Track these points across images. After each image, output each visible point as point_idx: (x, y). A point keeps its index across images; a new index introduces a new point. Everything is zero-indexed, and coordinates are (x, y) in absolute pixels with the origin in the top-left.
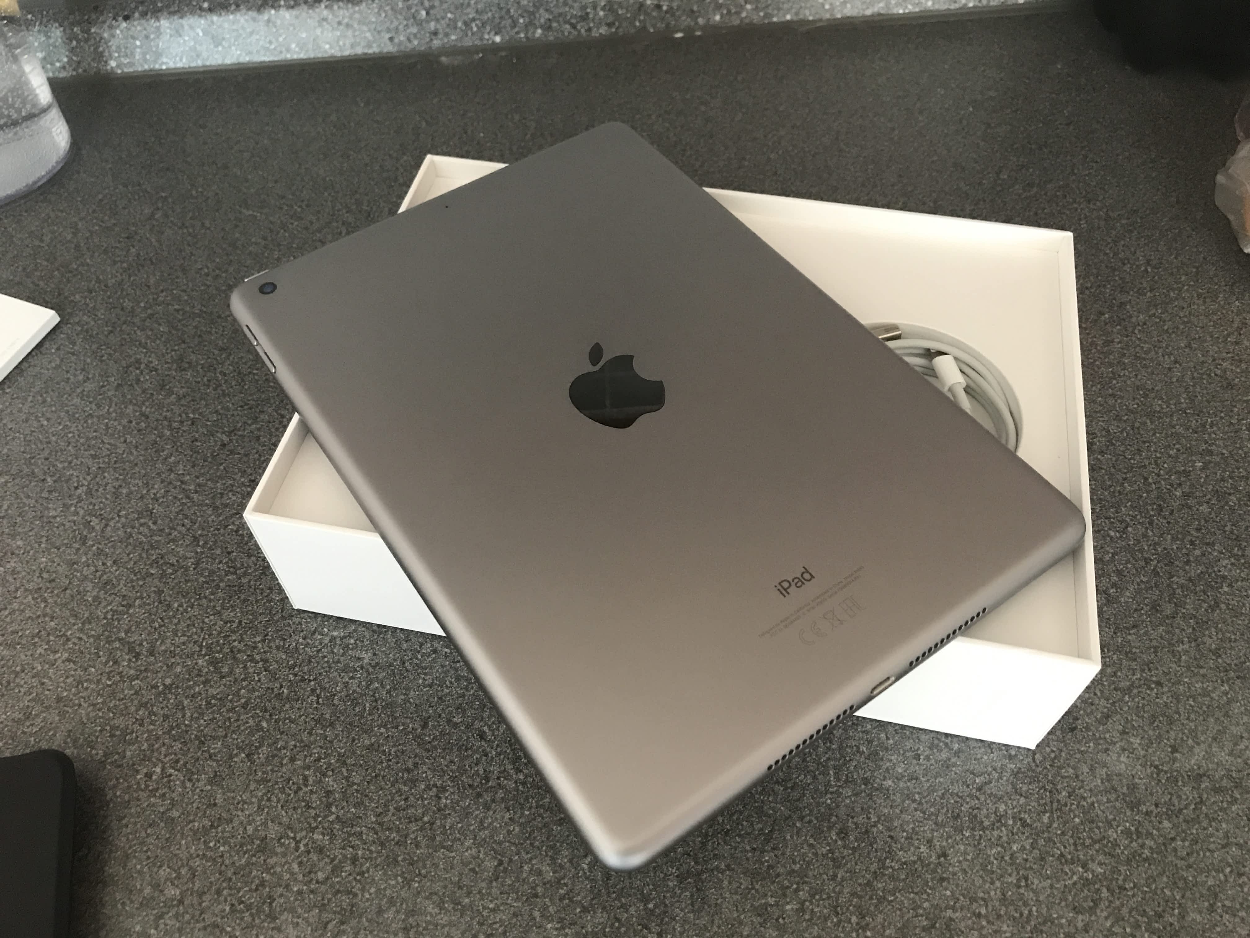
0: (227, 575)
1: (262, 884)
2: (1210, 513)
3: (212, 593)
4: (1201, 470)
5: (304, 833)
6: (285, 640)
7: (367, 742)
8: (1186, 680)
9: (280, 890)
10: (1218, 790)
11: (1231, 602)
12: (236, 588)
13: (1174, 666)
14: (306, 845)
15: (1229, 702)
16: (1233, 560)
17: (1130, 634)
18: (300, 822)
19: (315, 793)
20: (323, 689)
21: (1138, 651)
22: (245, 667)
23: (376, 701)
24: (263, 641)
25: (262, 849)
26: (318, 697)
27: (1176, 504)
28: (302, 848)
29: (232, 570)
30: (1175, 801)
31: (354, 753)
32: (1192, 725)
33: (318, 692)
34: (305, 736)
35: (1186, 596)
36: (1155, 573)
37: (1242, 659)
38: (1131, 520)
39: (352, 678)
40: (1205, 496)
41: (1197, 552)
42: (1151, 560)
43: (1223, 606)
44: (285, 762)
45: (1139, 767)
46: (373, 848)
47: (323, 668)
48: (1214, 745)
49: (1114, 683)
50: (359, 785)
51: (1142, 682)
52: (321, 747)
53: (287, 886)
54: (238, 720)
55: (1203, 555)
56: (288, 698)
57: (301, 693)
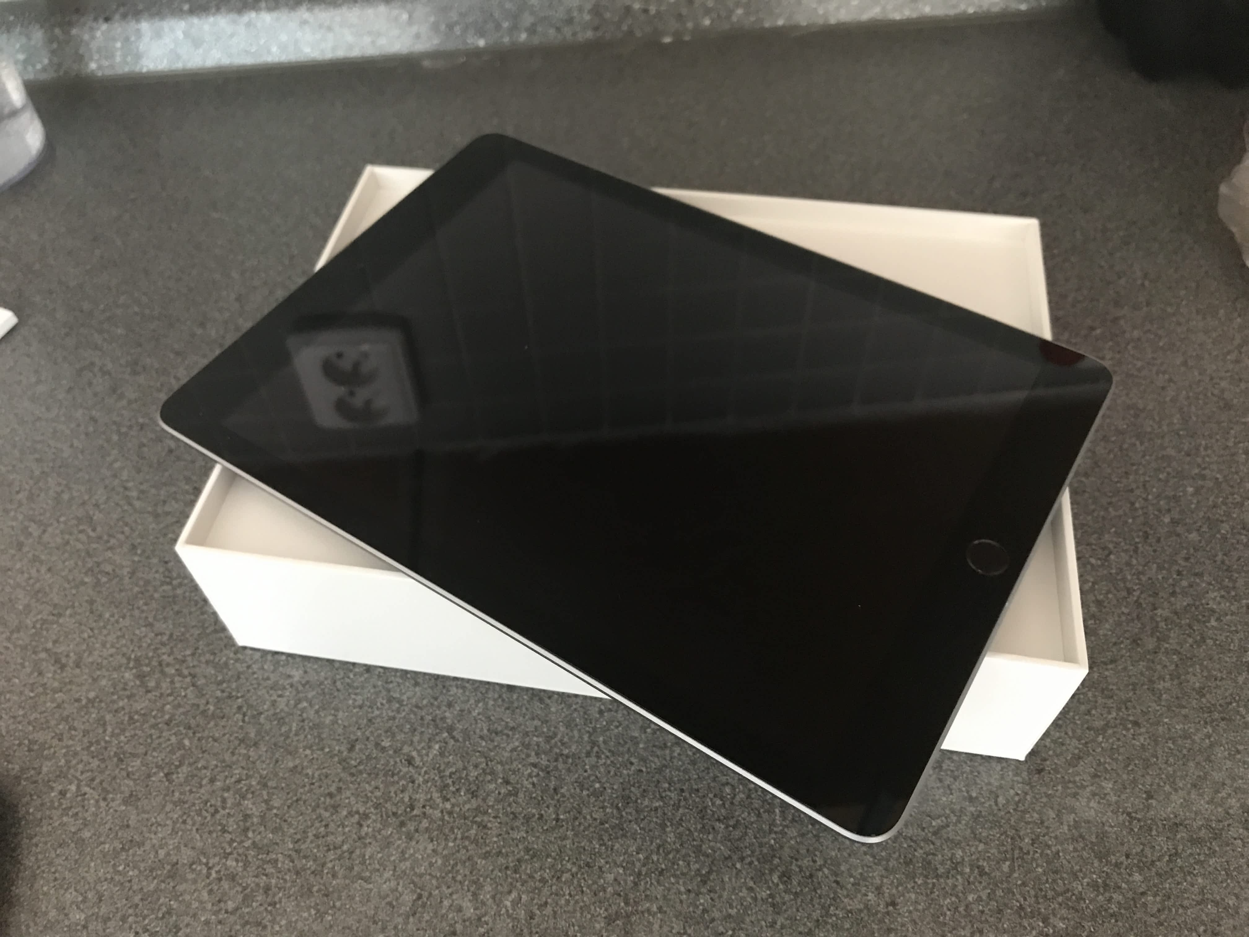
0: (162, 585)
1: (169, 912)
2: (1200, 541)
3: (146, 604)
4: (1192, 495)
5: (217, 859)
6: (215, 654)
7: (291, 765)
8: (1166, 720)
9: (187, 919)
10: (1195, 841)
11: (1218, 637)
13: (1154, 705)
14: (218, 872)
15: (1212, 745)
16: (1223, 593)
17: (1107, 669)
18: (215, 847)
19: (233, 816)
20: (250, 706)
21: (1114, 687)
22: (172, 682)
23: (303, 721)
24: (193, 654)
25: (172, 876)
26: (244, 715)
27: (1163, 531)
28: (214, 875)
29: (168, 580)
30: (1148, 851)
31: (276, 775)
32: (1170, 769)
33: (245, 709)
34: (227, 756)
35: (1171, 629)
36: (1138, 604)
37: (1228, 700)
38: (1115, 547)
39: (280, 696)
40: (1195, 523)
41: (1184, 583)
42: (1134, 590)
43: (1210, 642)
44: (204, 782)
45: (1110, 814)
46: (288, 877)
47: (252, 684)
48: (1193, 792)
49: (1087, 721)
50: (278, 809)
51: (1118, 722)
52: (243, 768)
54: (160, 737)
55: (1191, 586)
56: (213, 714)
57: (227, 711)
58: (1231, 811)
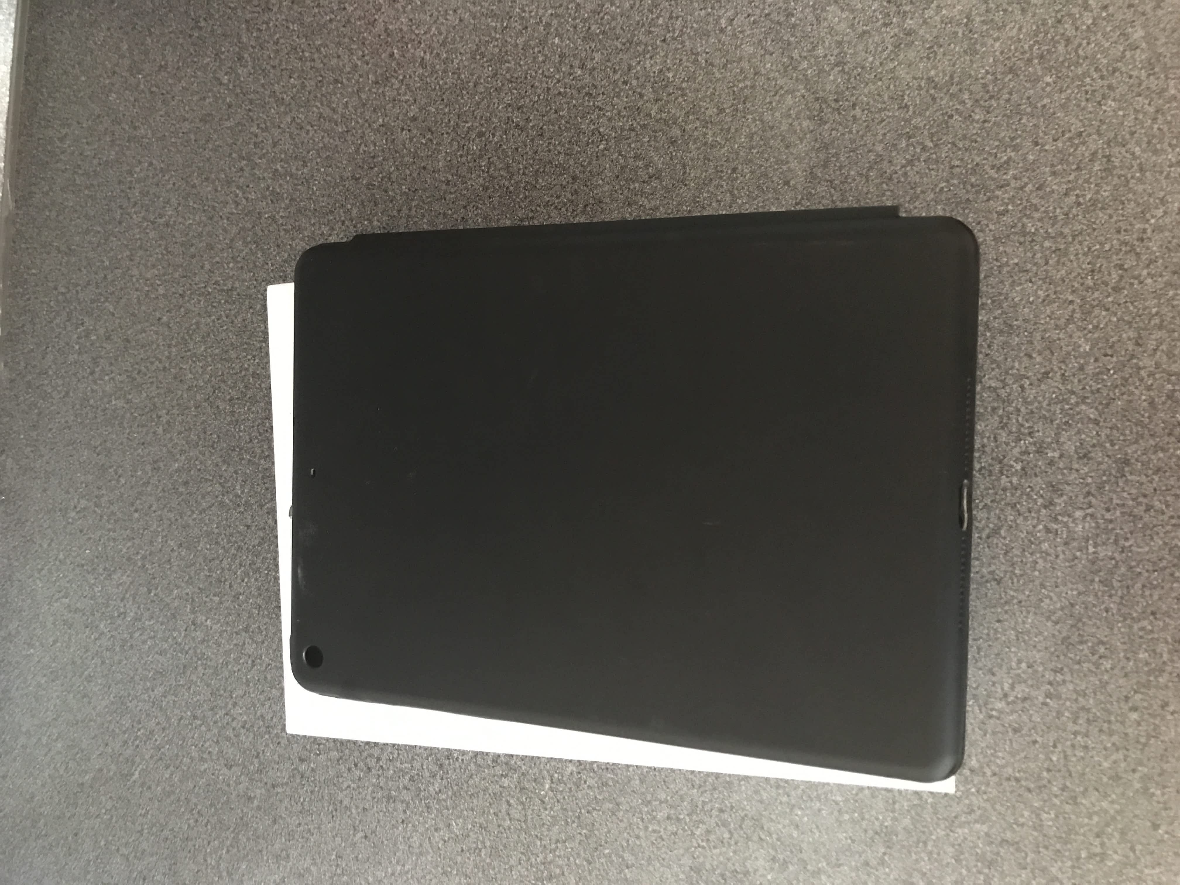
7: (638, 782)
8: (736, 146)
11: (683, 76)
12: (493, 851)
13: (723, 151)
18: (685, 841)
19: (666, 827)
20: (589, 804)
21: (704, 174)
22: (559, 857)
23: (607, 769)
24: (541, 839)
26: (594, 809)
27: (588, 79)
33: (590, 808)
34: (622, 825)
35: (669, 110)
36: (644, 127)
37: (731, 92)
39: (585, 782)
42: (632, 125)
43: (684, 85)
47: (573, 801)
53: (728, 859)
54: (599, 870)
55: (638, 78)
56: (590, 831)
57: (589, 822)
58: (811, 128)
